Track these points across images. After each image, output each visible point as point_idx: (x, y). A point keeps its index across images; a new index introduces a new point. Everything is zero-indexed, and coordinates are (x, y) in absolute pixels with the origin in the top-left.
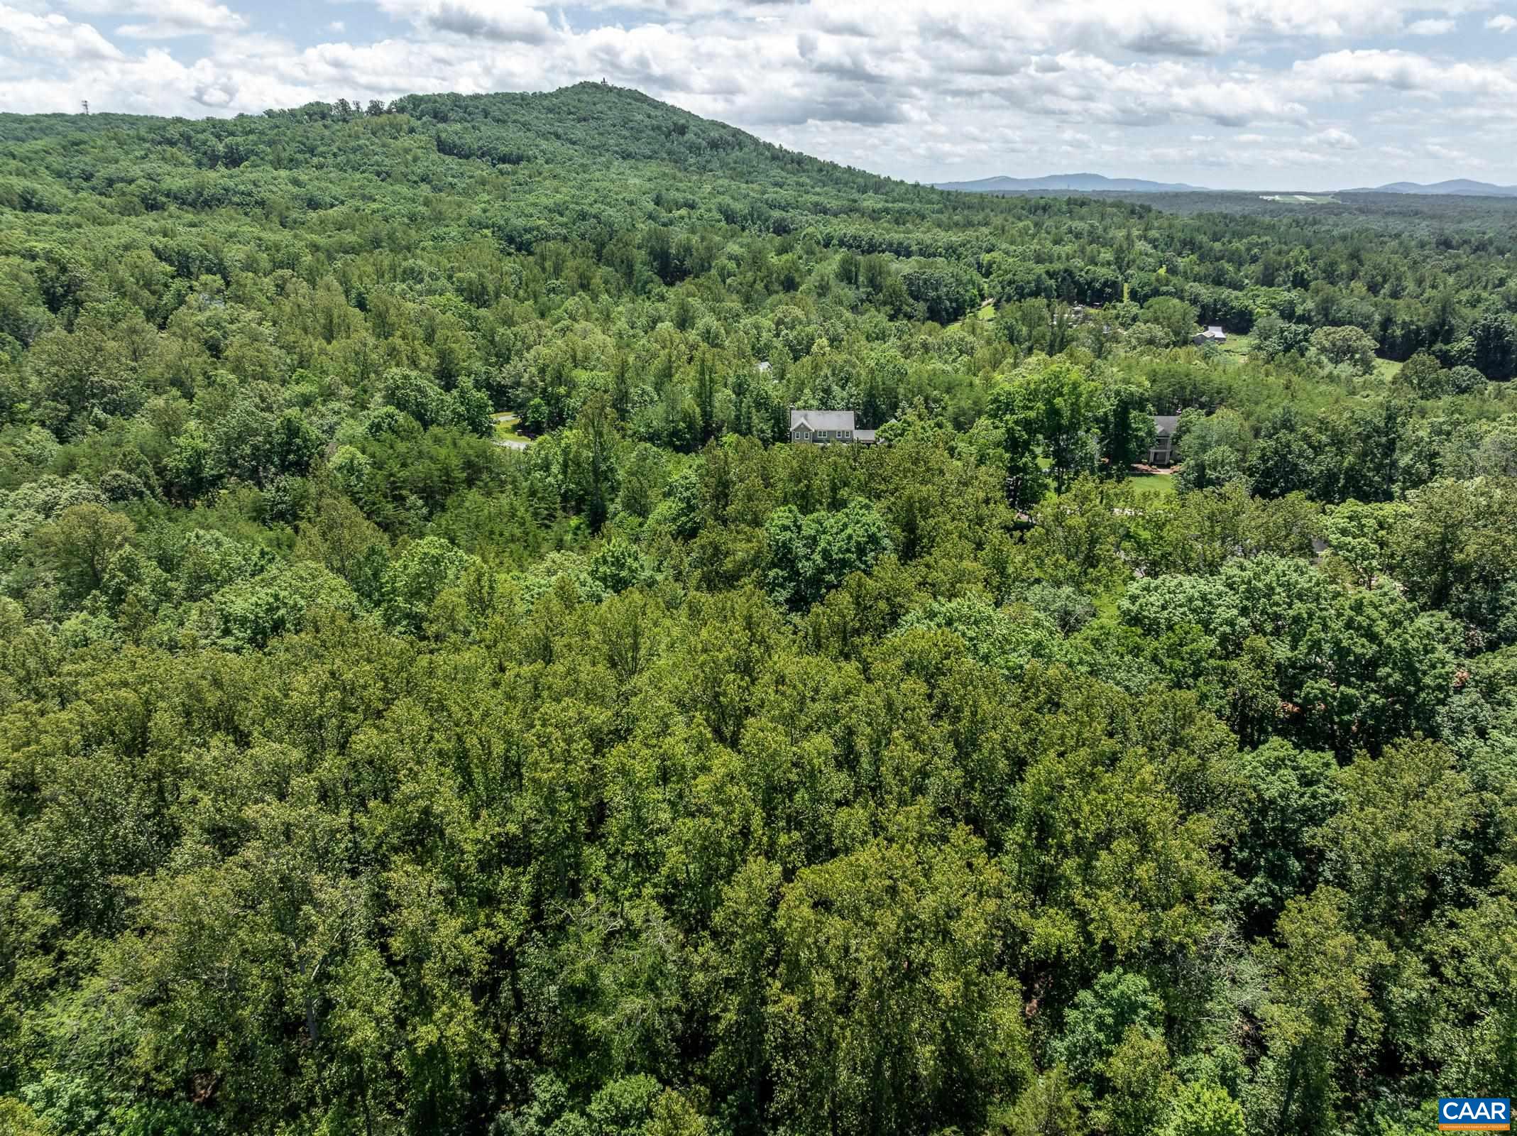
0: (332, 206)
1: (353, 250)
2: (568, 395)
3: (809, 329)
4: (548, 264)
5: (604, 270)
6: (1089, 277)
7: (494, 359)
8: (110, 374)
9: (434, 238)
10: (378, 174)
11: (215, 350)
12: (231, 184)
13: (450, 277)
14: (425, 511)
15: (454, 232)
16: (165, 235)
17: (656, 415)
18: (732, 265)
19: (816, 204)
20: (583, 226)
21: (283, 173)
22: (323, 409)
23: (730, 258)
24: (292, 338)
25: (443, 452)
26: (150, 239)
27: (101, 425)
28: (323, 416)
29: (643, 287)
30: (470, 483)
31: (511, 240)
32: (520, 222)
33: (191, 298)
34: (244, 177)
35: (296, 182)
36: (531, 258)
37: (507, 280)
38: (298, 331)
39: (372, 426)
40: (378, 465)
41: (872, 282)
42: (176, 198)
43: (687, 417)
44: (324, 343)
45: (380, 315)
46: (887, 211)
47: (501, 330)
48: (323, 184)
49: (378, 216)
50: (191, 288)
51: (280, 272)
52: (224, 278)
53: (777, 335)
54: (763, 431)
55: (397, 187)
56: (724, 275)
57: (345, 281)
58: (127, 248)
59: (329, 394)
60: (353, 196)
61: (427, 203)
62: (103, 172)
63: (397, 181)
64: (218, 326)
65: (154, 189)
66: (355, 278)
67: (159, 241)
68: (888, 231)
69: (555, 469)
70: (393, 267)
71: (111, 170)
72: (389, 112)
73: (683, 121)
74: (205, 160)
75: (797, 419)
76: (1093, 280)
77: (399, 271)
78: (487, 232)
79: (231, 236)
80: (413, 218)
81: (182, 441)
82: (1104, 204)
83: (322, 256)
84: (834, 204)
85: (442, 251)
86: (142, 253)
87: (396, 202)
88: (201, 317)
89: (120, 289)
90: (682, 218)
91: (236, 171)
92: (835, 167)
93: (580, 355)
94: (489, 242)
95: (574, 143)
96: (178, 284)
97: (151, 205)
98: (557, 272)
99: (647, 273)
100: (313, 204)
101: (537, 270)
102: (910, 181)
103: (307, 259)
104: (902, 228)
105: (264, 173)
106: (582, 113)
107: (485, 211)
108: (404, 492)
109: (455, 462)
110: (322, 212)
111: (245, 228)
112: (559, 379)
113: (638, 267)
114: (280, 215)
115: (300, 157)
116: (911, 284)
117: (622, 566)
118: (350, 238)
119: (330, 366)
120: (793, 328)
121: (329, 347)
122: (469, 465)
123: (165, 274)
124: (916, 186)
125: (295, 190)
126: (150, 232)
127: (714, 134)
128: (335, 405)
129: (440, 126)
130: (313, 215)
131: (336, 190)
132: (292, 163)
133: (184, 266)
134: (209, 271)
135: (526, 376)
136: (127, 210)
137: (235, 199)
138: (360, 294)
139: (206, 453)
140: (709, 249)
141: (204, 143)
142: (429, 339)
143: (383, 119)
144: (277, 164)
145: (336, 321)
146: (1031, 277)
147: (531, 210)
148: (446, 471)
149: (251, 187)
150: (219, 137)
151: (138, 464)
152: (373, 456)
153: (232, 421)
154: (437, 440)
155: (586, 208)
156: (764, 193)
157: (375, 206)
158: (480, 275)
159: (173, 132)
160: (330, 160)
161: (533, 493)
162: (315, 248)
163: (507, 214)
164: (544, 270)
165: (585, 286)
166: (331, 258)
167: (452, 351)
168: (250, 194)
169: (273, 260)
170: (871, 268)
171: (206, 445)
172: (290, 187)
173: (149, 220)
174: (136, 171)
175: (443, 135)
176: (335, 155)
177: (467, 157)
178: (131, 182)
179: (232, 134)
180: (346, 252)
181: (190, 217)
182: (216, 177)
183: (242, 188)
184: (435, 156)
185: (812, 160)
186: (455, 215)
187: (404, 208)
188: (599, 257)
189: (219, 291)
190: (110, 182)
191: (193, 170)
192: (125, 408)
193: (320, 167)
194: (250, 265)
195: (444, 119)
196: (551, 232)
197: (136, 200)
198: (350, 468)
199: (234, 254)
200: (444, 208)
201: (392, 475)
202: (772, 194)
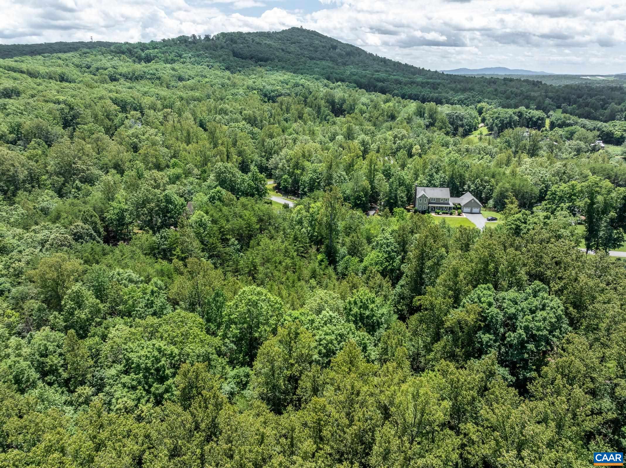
0: (189, 80)
1: (199, 100)
2: (302, 174)
3: (411, 140)
4: (284, 107)
5: (307, 110)
6: (530, 115)
7: (264, 154)
8: (84, 163)
9: (232, 94)
10: (208, 66)
11: (136, 149)
12: (146, 70)
13: (241, 113)
14: (239, 247)
15: (241, 91)
16: (117, 93)
17: (348, 187)
18: (364, 108)
19: (396, 80)
20: (298, 89)
21: (168, 65)
22: (185, 181)
23: (363, 104)
24: (171, 142)
25: (247, 213)
26: (110, 95)
27: (78, 189)
28: (185, 185)
29: (325, 118)
30: (261, 230)
31: (265, 95)
32: (269, 87)
33: (126, 122)
34: (152, 66)
35: (173, 69)
36: (276, 104)
37: (266, 114)
38: (174, 139)
39: (210, 198)
40: (214, 222)
41: (431, 116)
42: (124, 76)
43: (364, 190)
44: (185, 145)
45: (211, 133)
46: (428, 83)
47: (268, 140)
48: (185, 70)
49: (208, 85)
50: (127, 117)
51: (165, 110)
52: (141, 112)
53: (395, 143)
54: (402, 198)
55: (216, 72)
56: (362, 112)
57: (194, 114)
58: (100, 98)
59: (188, 173)
60: (197, 75)
61: (229, 79)
62: (95, 65)
63: (216, 69)
64: (137, 137)
65: (115, 73)
66: (199, 113)
67: (114, 95)
68: (431, 93)
69: (305, 224)
70: (215, 108)
71: (98, 64)
72: (213, 39)
73: (335, 44)
74: (137, 60)
75: (420, 192)
76: (532, 117)
77: (218, 110)
78: (254, 91)
79: (146, 93)
80: (223, 85)
81: (114, 204)
82: (520, 80)
83: (184, 102)
84: (404, 80)
85: (236, 100)
86: (106, 101)
87: (216, 78)
88: (130, 132)
89: (95, 117)
90: (339, 86)
91: (149, 64)
92: (400, 64)
93: (307, 154)
94: (256, 96)
95: (290, 53)
96: (120, 115)
97: (113, 79)
98: (288, 110)
99: (328, 112)
100: (181, 79)
101: (279, 109)
102: (433, 70)
103: (178, 104)
104: (436, 91)
105: (161, 65)
106: (293, 40)
107: (254, 82)
108: (228, 237)
109: (254, 219)
110: (184, 83)
111: (152, 90)
112: (297, 166)
113: (323, 109)
114: (167, 84)
115: (176, 58)
116: (450, 118)
117: (366, 308)
118: (197, 94)
119: (189, 157)
120: (402, 139)
121: (187, 148)
122: (261, 220)
123: (116, 111)
124: (436, 72)
125: (173, 73)
126: (110, 91)
127: (348, 50)
128: (191, 179)
129: (234, 45)
130: (180, 84)
131: (191, 73)
132: (173, 61)
133: (124, 107)
134: (135, 109)
135: (281, 164)
136: (103, 81)
137: (148, 77)
138: (201, 120)
139: (127, 210)
140: (354, 100)
141: (136, 53)
142: (234, 144)
143: (210, 42)
144: (166, 61)
145: (191, 135)
146: (507, 116)
147: (274, 82)
148: (249, 225)
149: (155, 71)
150: (143, 50)
151: (92, 216)
152: (212, 216)
153: (140, 194)
154: (244, 206)
155: (298, 81)
156: (373, 75)
157: (207, 80)
158: (254, 112)
159: (124, 48)
160: (188, 60)
161: (296, 239)
162: (182, 99)
163: (264, 84)
164: (282, 109)
165: (300, 118)
166: (188, 103)
167: (244, 150)
168: (154, 74)
169: (163, 104)
170: (430, 110)
171: (126, 207)
172: (171, 71)
173: (111, 86)
174: (108, 65)
175: (235, 49)
176: (190, 58)
177: (245, 59)
178: (106, 69)
179: (148, 49)
180: (195, 100)
181: (128, 84)
182: (140, 67)
183: (151, 72)
184: (232, 58)
185: (390, 61)
186: (241, 84)
187: (219, 81)
188: (306, 103)
189: (139, 118)
190: (98, 69)
191: (132, 64)
192: (90, 180)
193: (184, 63)
194: (153, 107)
195: (235, 43)
196: (283, 92)
197: (107, 77)
198: (201, 224)
199: (146, 101)
200: (236, 81)
201: (222, 227)
202: (376, 75)
